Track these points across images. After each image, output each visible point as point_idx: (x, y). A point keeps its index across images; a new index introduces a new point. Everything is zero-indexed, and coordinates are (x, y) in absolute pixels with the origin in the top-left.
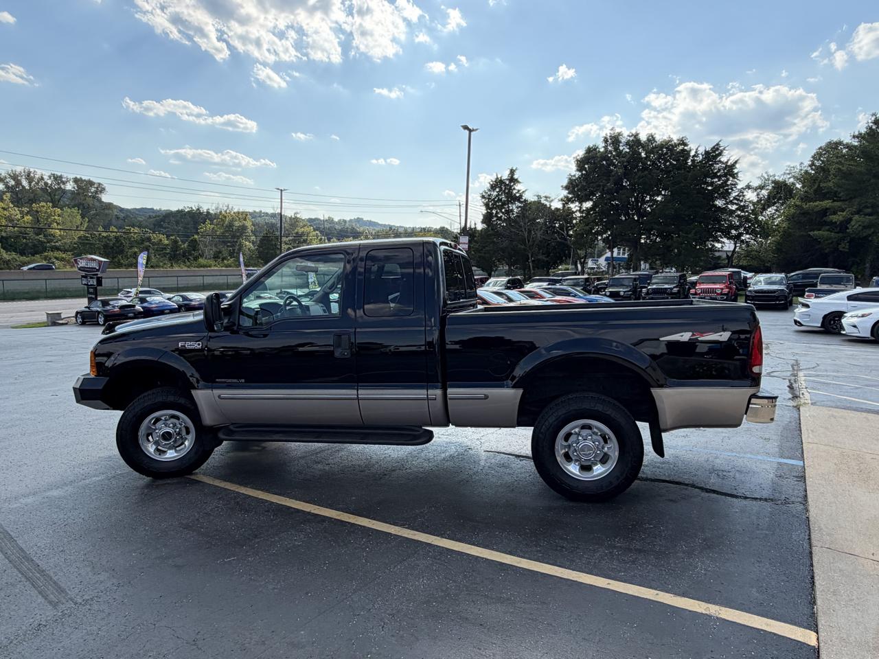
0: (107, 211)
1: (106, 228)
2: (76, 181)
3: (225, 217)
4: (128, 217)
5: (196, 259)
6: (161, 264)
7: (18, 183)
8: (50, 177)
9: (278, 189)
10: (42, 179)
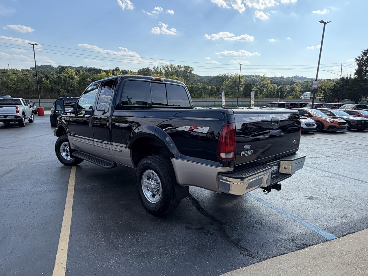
0: (193, 78)
1: (192, 84)
2: (185, 67)
3: (234, 78)
4: (201, 79)
5: (218, 95)
6: (206, 97)
7: (168, 69)
8: (177, 66)
9: (239, 64)
10: (175, 67)
